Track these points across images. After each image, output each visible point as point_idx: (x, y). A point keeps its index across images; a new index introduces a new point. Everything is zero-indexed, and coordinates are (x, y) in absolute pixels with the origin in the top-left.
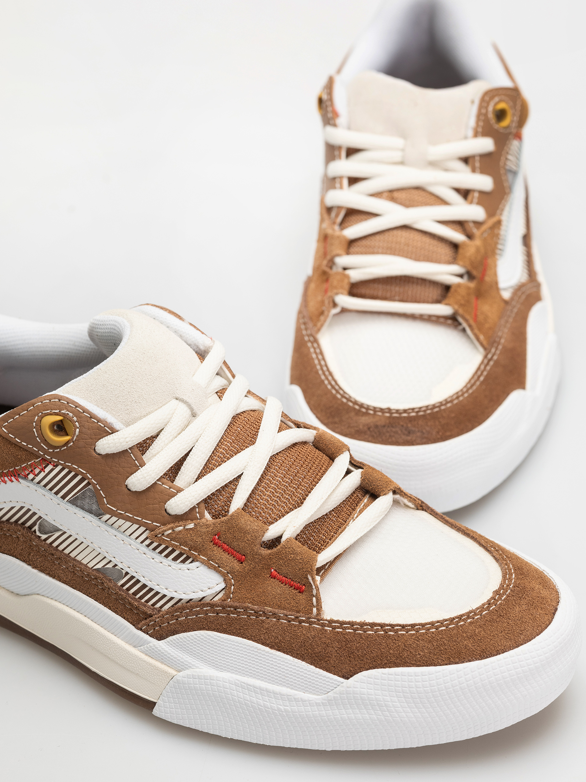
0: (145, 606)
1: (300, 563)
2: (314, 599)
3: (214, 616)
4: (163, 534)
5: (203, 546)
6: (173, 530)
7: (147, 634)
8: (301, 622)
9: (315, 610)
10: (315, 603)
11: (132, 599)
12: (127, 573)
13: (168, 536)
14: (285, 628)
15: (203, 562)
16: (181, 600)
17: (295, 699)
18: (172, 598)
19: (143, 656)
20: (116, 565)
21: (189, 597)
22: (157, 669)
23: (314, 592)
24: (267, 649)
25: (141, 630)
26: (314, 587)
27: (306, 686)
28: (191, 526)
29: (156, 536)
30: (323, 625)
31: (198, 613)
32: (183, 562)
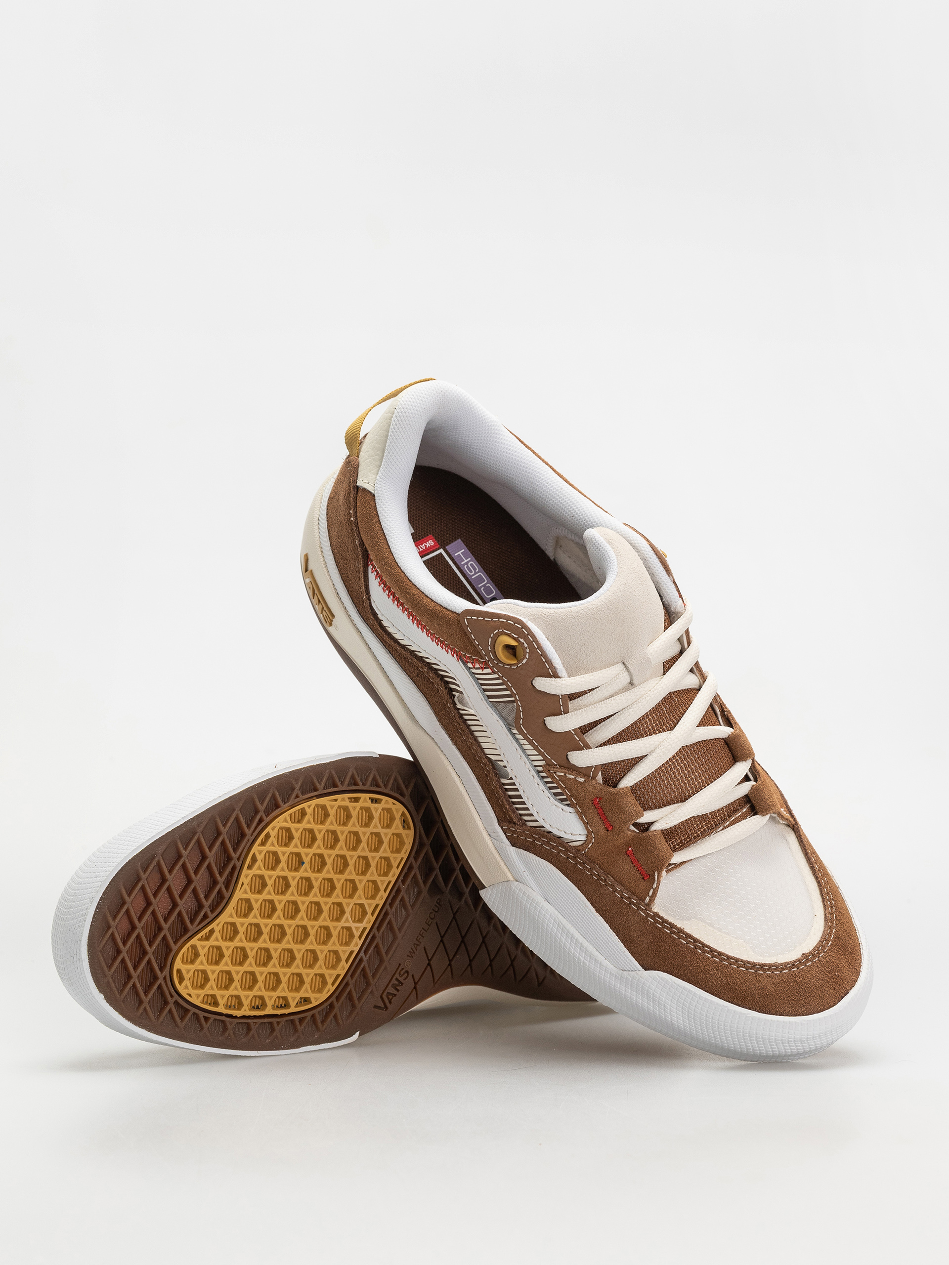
0: (514, 812)
1: (655, 857)
2: (652, 891)
3: (564, 858)
4: (555, 773)
5: (583, 800)
6: (565, 775)
7: (505, 834)
8: (631, 903)
9: (648, 899)
10: (650, 894)
11: (506, 800)
12: (511, 778)
13: (559, 776)
14: (617, 901)
15: (577, 812)
16: (543, 827)
17: (595, 959)
18: (536, 821)
19: (493, 849)
20: (505, 767)
21: (550, 830)
22: (499, 866)
23: (655, 886)
24: (593, 910)
25: (502, 827)
26: (656, 882)
27: (610, 955)
28: (582, 780)
29: (549, 770)
30: (648, 915)
31: (553, 847)
32: (562, 800)
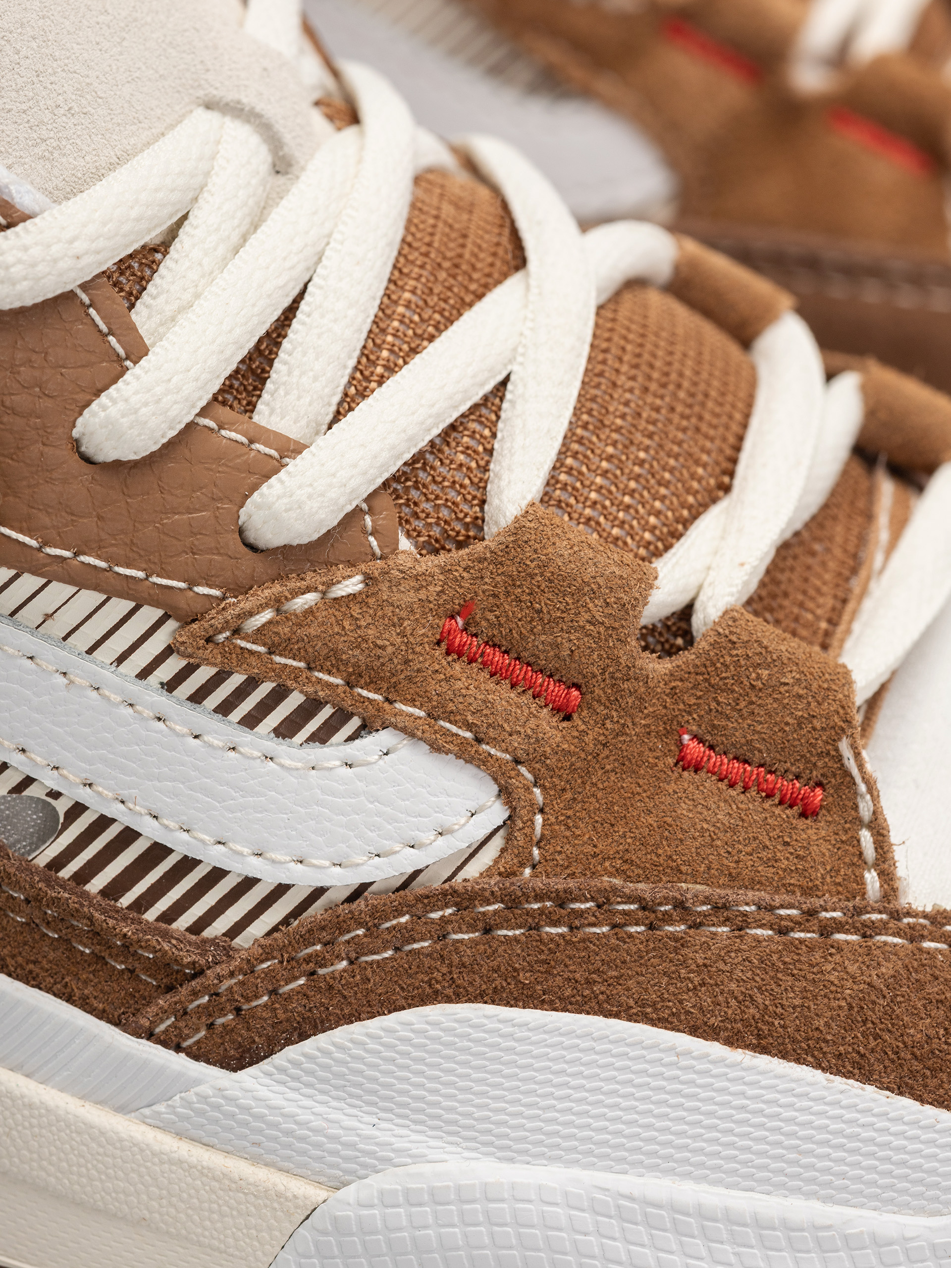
0: (166, 935)
1: (800, 697)
2: (866, 837)
3: (474, 943)
4: (236, 632)
5: (407, 662)
6: (278, 611)
7: (178, 1049)
8: (826, 930)
9: (871, 878)
10: (869, 851)
11: (104, 912)
12: (78, 809)
13: (259, 635)
14: (775, 957)
15: (408, 732)
16: (319, 892)
17: (846, 1238)
18: (281, 890)
19: (168, 1143)
20: (28, 781)
21: (355, 879)
22: (238, 1186)
23: (865, 809)
24: (716, 1049)
25: (150, 1036)
26: (863, 788)
27: (888, 1181)
28: (352, 585)
29: (209, 640)
30: (914, 935)
31: (408, 935)
32: (321, 737)
